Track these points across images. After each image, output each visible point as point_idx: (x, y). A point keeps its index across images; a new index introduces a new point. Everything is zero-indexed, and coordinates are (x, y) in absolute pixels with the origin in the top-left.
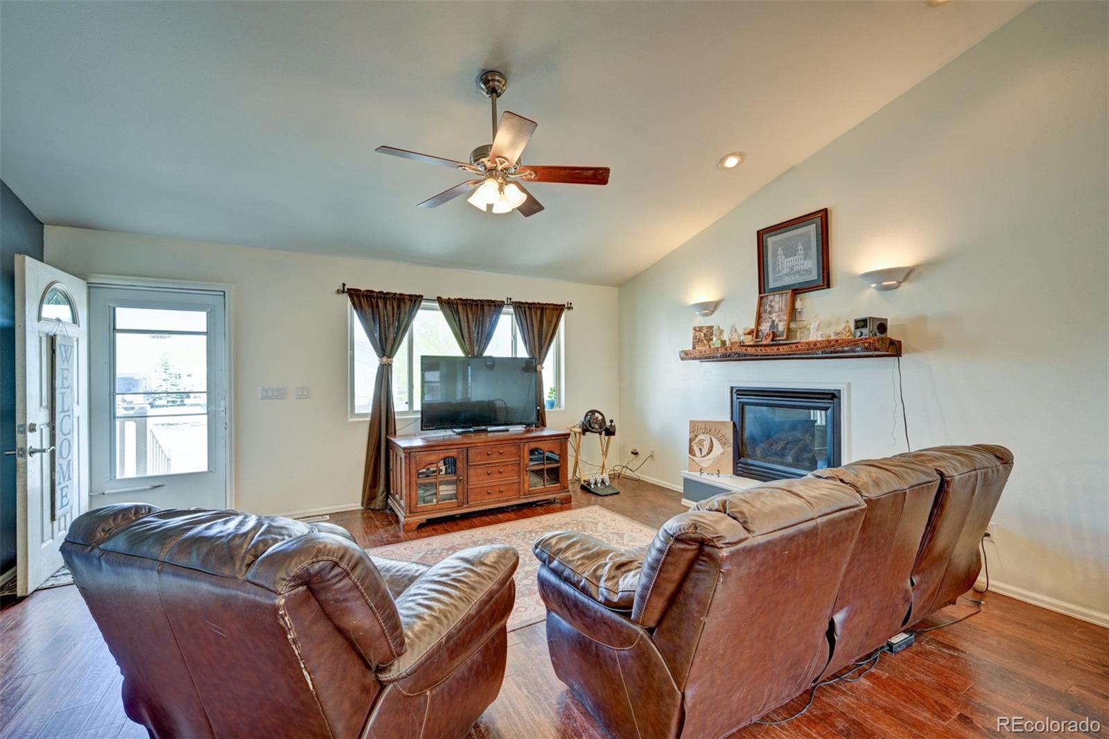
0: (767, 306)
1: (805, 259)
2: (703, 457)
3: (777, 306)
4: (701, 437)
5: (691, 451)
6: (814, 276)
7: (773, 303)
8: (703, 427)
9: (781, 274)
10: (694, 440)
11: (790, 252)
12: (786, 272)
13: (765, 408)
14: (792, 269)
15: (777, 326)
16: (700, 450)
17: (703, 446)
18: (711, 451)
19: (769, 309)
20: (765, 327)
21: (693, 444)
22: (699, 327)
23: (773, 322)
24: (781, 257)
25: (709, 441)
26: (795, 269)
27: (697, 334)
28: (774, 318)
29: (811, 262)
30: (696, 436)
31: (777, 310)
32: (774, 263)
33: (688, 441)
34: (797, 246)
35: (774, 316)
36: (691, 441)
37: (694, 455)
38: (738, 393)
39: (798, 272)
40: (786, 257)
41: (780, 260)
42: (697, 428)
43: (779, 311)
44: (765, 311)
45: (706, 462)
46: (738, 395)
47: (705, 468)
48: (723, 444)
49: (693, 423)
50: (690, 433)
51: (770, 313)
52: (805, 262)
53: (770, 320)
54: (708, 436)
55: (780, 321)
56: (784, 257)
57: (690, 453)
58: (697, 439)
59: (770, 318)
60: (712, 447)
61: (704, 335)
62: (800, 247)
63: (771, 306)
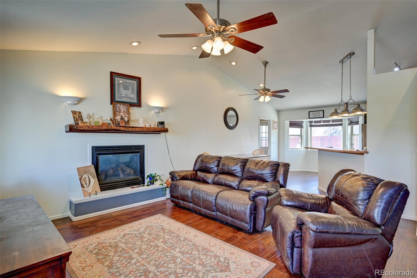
0: (118, 109)
1: (132, 94)
2: (88, 187)
3: (122, 110)
4: (84, 176)
5: (82, 186)
6: (135, 101)
7: (120, 108)
8: (83, 170)
9: (121, 96)
10: (82, 179)
11: (126, 88)
12: (124, 96)
13: (111, 156)
14: (126, 95)
15: (124, 118)
16: (86, 183)
17: (86, 181)
18: (90, 182)
19: (119, 110)
20: (118, 118)
21: (82, 182)
22: (74, 111)
23: (122, 116)
24: (121, 89)
25: (88, 177)
26: (128, 96)
27: (75, 115)
28: (122, 115)
29: (134, 95)
30: (82, 176)
31: (123, 111)
32: (118, 90)
33: (79, 180)
34: (129, 87)
35: (122, 114)
36: (80, 179)
37: (84, 188)
38: (96, 149)
39: (129, 98)
40: (124, 89)
41: (121, 90)
42: (81, 171)
43: (124, 112)
44: (117, 111)
45: (90, 189)
46: (96, 150)
47: (90, 192)
48: (93, 177)
49: (78, 169)
50: (79, 175)
51: (119, 112)
52: (132, 95)
53: (120, 115)
54: (87, 175)
55: (125, 117)
56: (123, 89)
57: (82, 187)
58: (83, 178)
59: (120, 114)
60: (90, 180)
61: (78, 116)
62: (130, 87)
63: (120, 109)
